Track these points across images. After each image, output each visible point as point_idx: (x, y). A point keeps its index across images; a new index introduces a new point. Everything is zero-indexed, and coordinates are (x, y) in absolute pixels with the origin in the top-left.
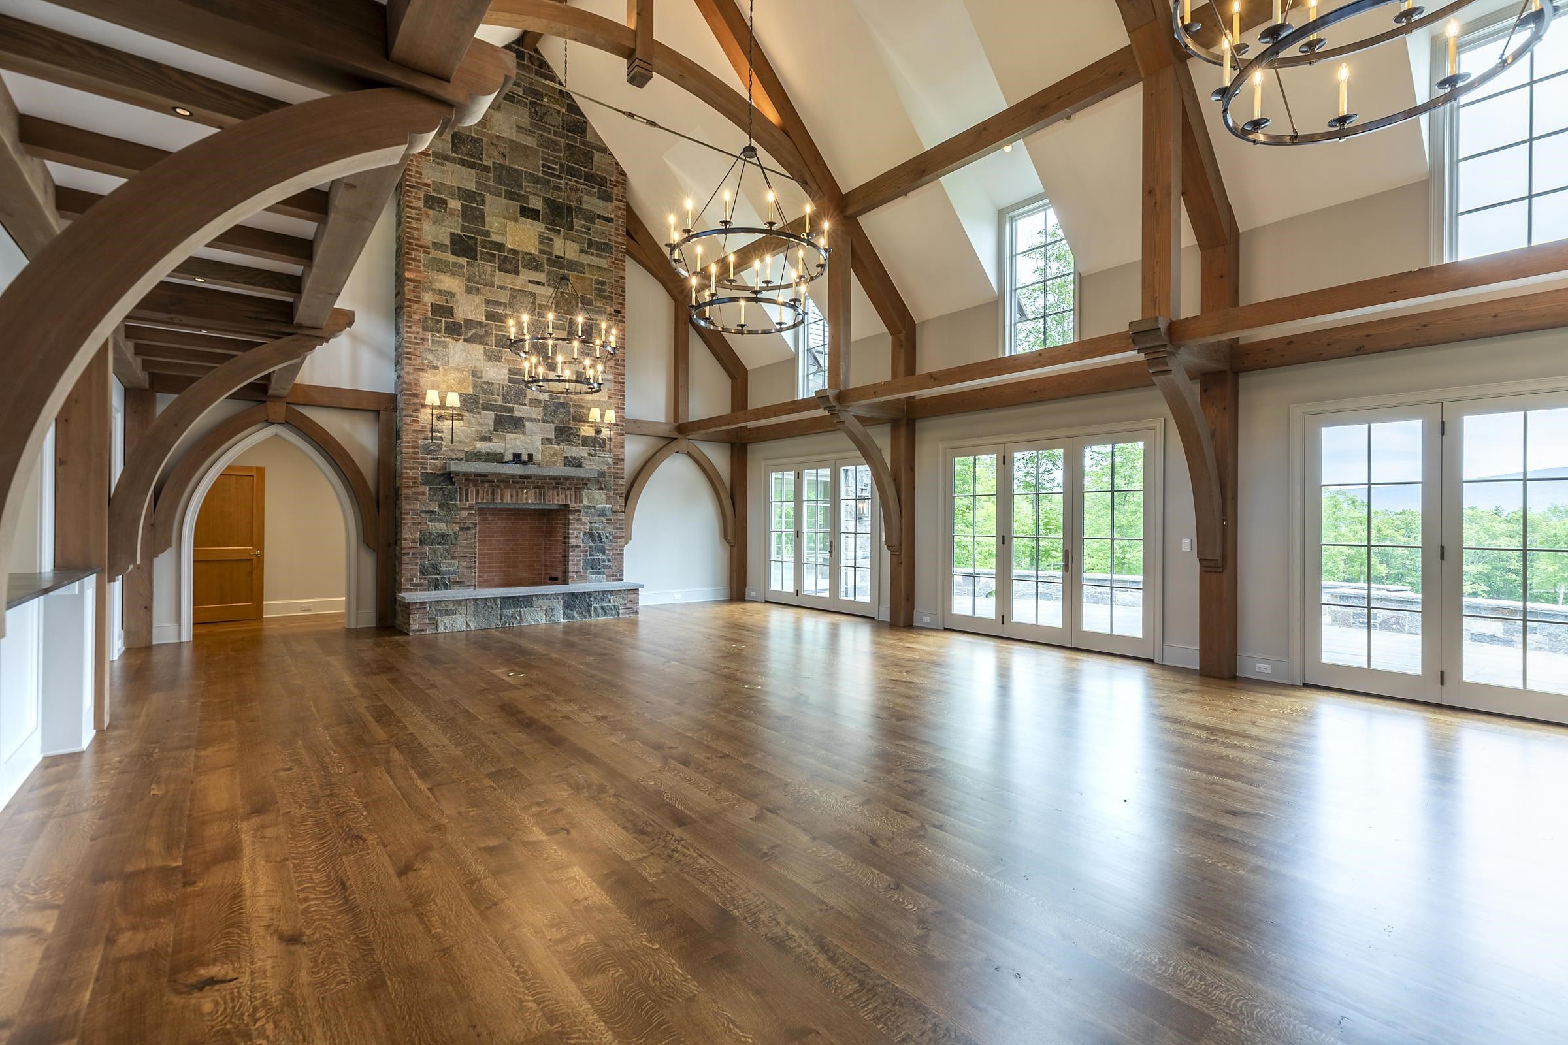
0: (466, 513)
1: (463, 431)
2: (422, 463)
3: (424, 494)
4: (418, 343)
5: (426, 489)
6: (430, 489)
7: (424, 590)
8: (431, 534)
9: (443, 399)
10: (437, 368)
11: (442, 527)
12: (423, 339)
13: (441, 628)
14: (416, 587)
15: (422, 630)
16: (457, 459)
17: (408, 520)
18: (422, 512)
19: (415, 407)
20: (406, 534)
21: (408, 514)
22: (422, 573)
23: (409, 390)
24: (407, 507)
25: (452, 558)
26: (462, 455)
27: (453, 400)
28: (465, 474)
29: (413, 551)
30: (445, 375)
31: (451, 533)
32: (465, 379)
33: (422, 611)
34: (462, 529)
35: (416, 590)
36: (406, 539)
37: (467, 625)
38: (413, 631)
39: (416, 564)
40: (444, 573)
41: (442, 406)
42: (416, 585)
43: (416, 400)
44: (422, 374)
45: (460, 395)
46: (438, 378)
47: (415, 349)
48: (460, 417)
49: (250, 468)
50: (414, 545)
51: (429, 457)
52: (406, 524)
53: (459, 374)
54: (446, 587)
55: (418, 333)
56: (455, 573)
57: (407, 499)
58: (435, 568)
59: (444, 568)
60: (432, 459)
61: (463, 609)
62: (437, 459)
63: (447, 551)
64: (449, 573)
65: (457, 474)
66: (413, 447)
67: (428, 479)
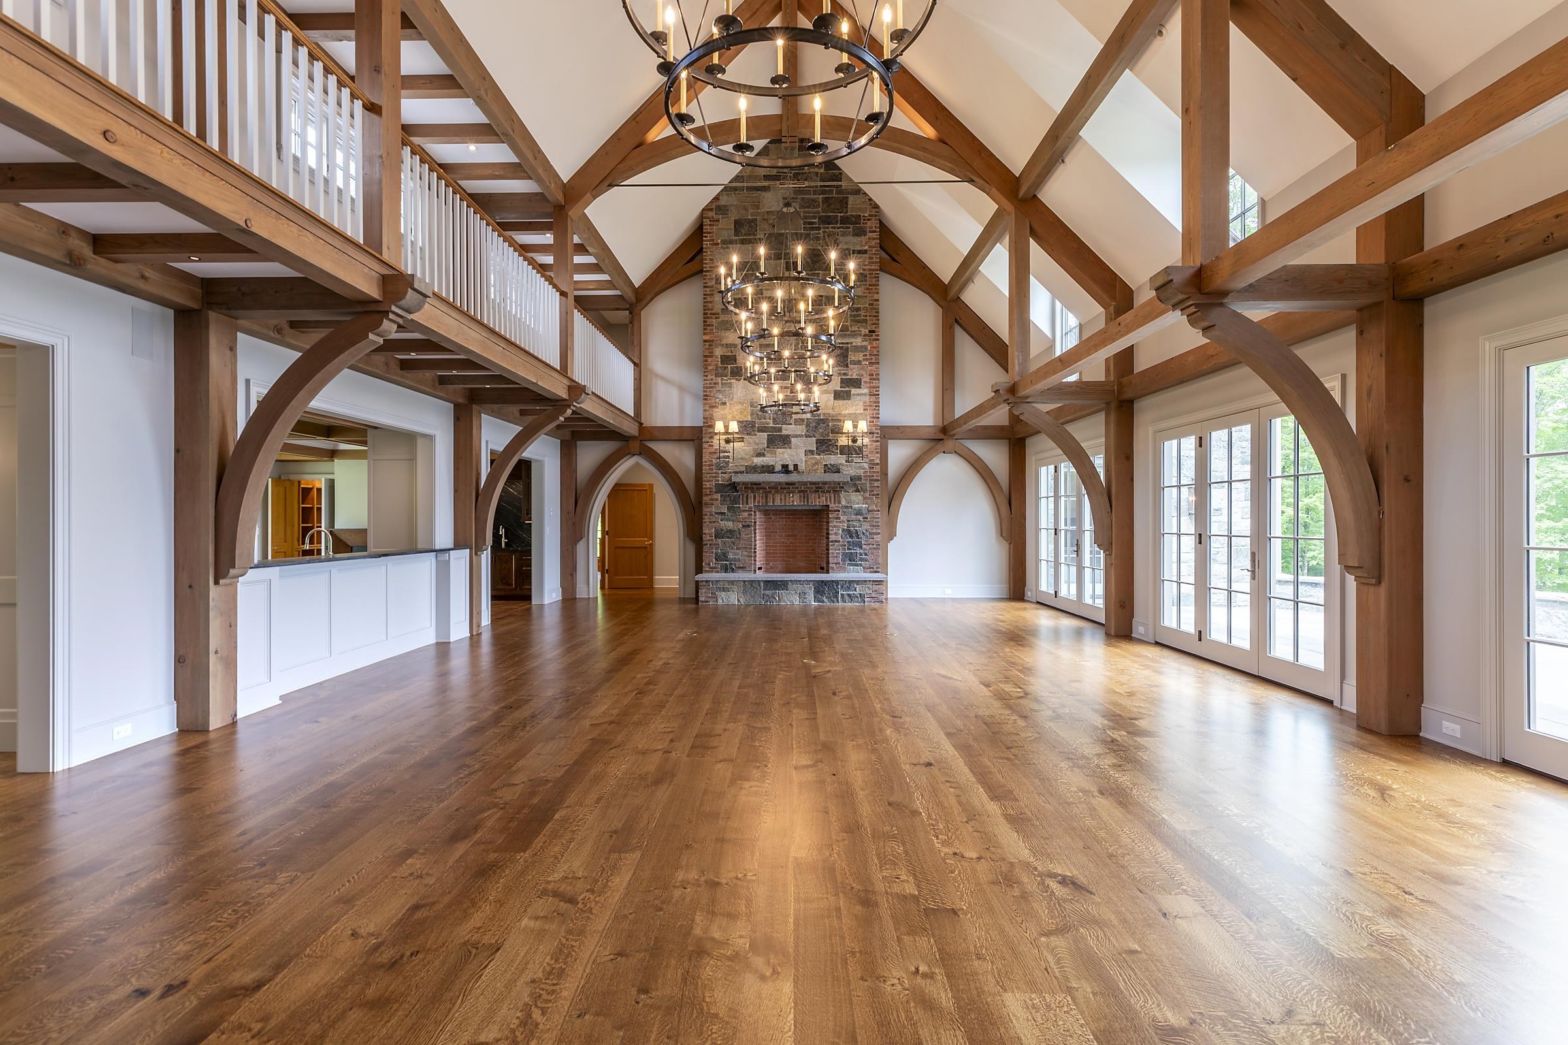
0: (747, 514)
1: (744, 450)
2: (716, 477)
3: (717, 500)
4: (712, 387)
5: (718, 496)
6: (721, 496)
7: (718, 572)
8: (722, 530)
9: (727, 427)
10: (725, 404)
11: (730, 525)
12: (715, 384)
13: (720, 602)
14: (712, 569)
15: (707, 602)
16: (740, 472)
17: (706, 519)
18: (716, 513)
19: (709, 435)
20: (706, 530)
21: (706, 515)
22: (716, 559)
23: (707, 423)
24: (705, 510)
25: (737, 549)
26: (743, 469)
27: (734, 427)
28: (744, 483)
29: (710, 542)
30: (730, 409)
31: (736, 529)
32: (745, 410)
33: (707, 587)
34: (743, 526)
35: (712, 572)
36: (705, 534)
37: (738, 600)
38: (701, 601)
39: (712, 552)
40: (731, 561)
41: (727, 433)
42: (712, 568)
43: (711, 430)
44: (715, 410)
45: (738, 422)
46: (726, 411)
47: (710, 392)
48: (742, 440)
49: (645, 485)
50: (711, 538)
51: (720, 472)
52: (705, 522)
53: (740, 406)
54: (733, 571)
55: (712, 379)
56: (739, 560)
57: (706, 504)
58: (725, 555)
59: (731, 556)
60: (722, 473)
61: (735, 588)
62: (725, 473)
63: (733, 543)
64: (735, 560)
65: (739, 483)
66: (709, 465)
67: (720, 488)
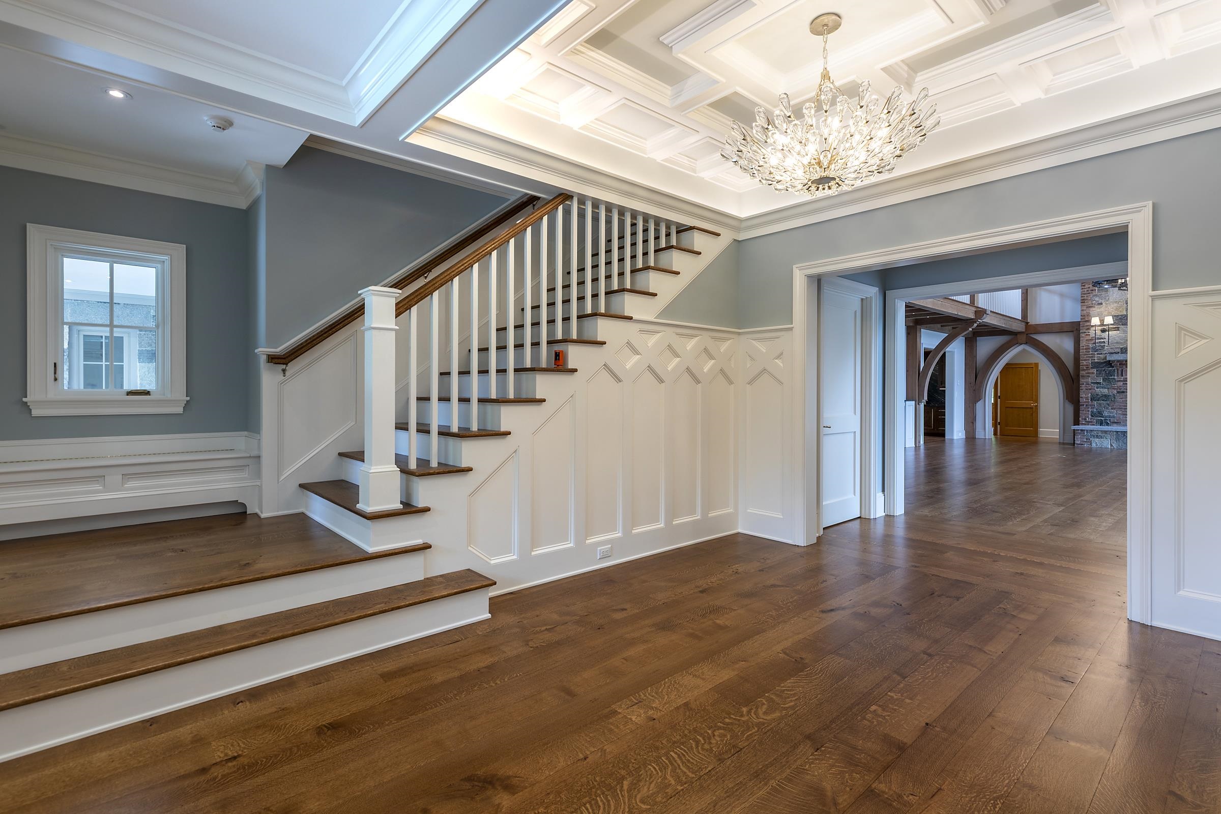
0: (1122, 383)
1: (1118, 337)
2: (1092, 357)
3: (1093, 373)
4: (1089, 293)
5: (1095, 371)
6: (1097, 370)
7: (1094, 425)
8: (1097, 395)
9: (1102, 321)
10: (1101, 304)
11: (1105, 391)
12: (1092, 290)
13: (1094, 445)
14: (1088, 423)
15: (1083, 444)
16: (1115, 353)
17: (1083, 387)
18: (1092, 383)
19: (1087, 327)
20: (1082, 395)
21: (1083, 384)
22: (1092, 416)
23: (1084, 319)
24: (1082, 380)
25: (1112, 409)
26: (1119, 350)
27: (1109, 320)
28: (1118, 361)
29: (1087, 403)
30: (1106, 307)
31: (1111, 394)
32: (1120, 307)
33: (1082, 434)
34: (1118, 392)
35: (1088, 424)
36: (1082, 397)
37: (1111, 445)
38: (1077, 444)
39: (1089, 411)
40: (1106, 417)
41: (1102, 325)
42: (1089, 422)
43: (1088, 324)
44: (1091, 309)
45: (1113, 316)
46: (1102, 309)
47: (1087, 296)
48: (1118, 329)
49: (1031, 364)
50: (1087, 401)
51: (1096, 353)
52: (1082, 389)
53: (1116, 305)
54: (1108, 424)
55: (1089, 288)
56: (1114, 417)
57: (1083, 376)
58: (1100, 414)
59: (1106, 414)
60: (1098, 354)
61: (1109, 436)
62: (1101, 354)
63: (1108, 405)
64: (1110, 417)
65: (1114, 361)
66: (1086, 349)
67: (1096, 365)
